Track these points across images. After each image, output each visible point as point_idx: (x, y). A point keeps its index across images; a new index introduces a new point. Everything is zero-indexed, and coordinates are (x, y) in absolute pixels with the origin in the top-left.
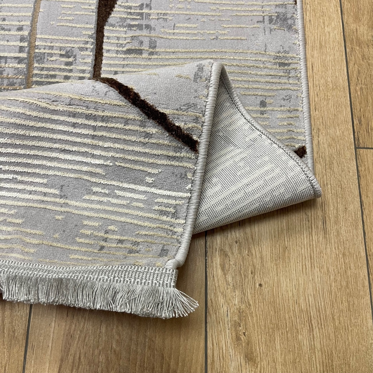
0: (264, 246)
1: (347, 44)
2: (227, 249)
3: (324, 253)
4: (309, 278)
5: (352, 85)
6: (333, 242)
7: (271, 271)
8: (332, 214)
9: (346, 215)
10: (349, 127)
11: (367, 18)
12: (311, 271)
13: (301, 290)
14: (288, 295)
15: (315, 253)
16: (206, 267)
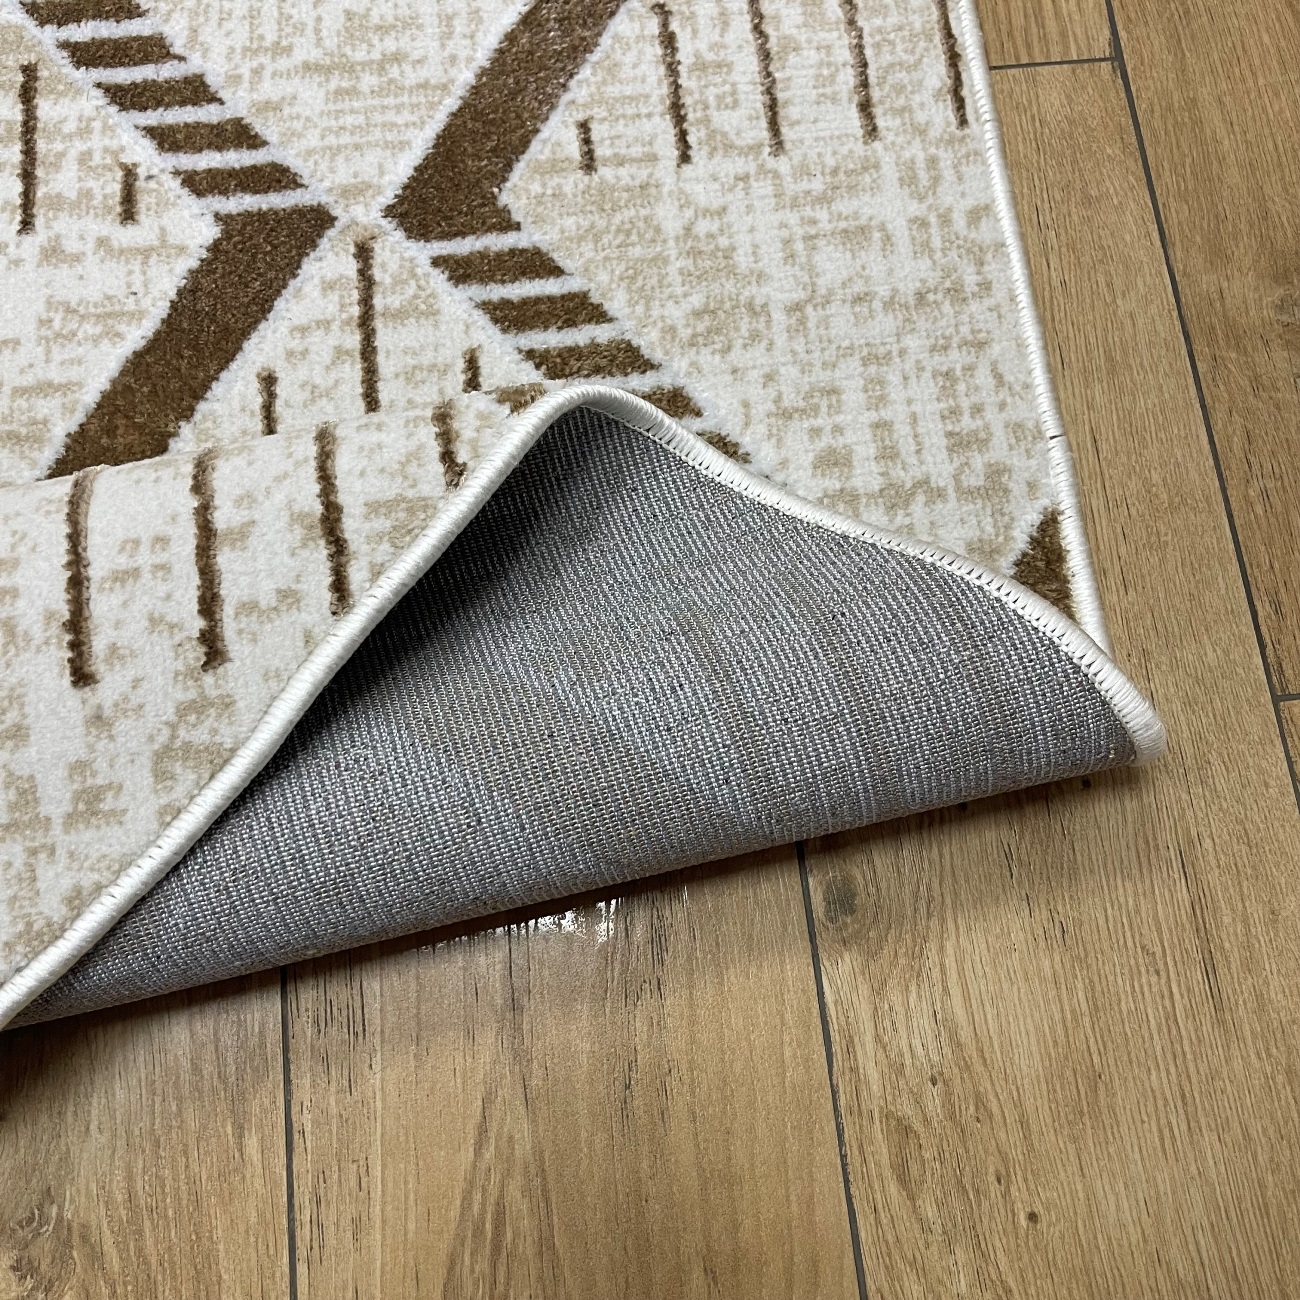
0: (1026, 1081)
1: (1194, 347)
2: (906, 1108)
3: (1225, 1075)
4: (1186, 1170)
5: (1231, 483)
6: (1248, 1034)
7: (1058, 1162)
8: (1232, 938)
9: (1276, 935)
10: (1244, 630)
11: (1251, 247)
12: (1192, 1143)
13: (1169, 1215)
14: (1128, 1239)
15: (1194, 1080)
16: (847, 1181)
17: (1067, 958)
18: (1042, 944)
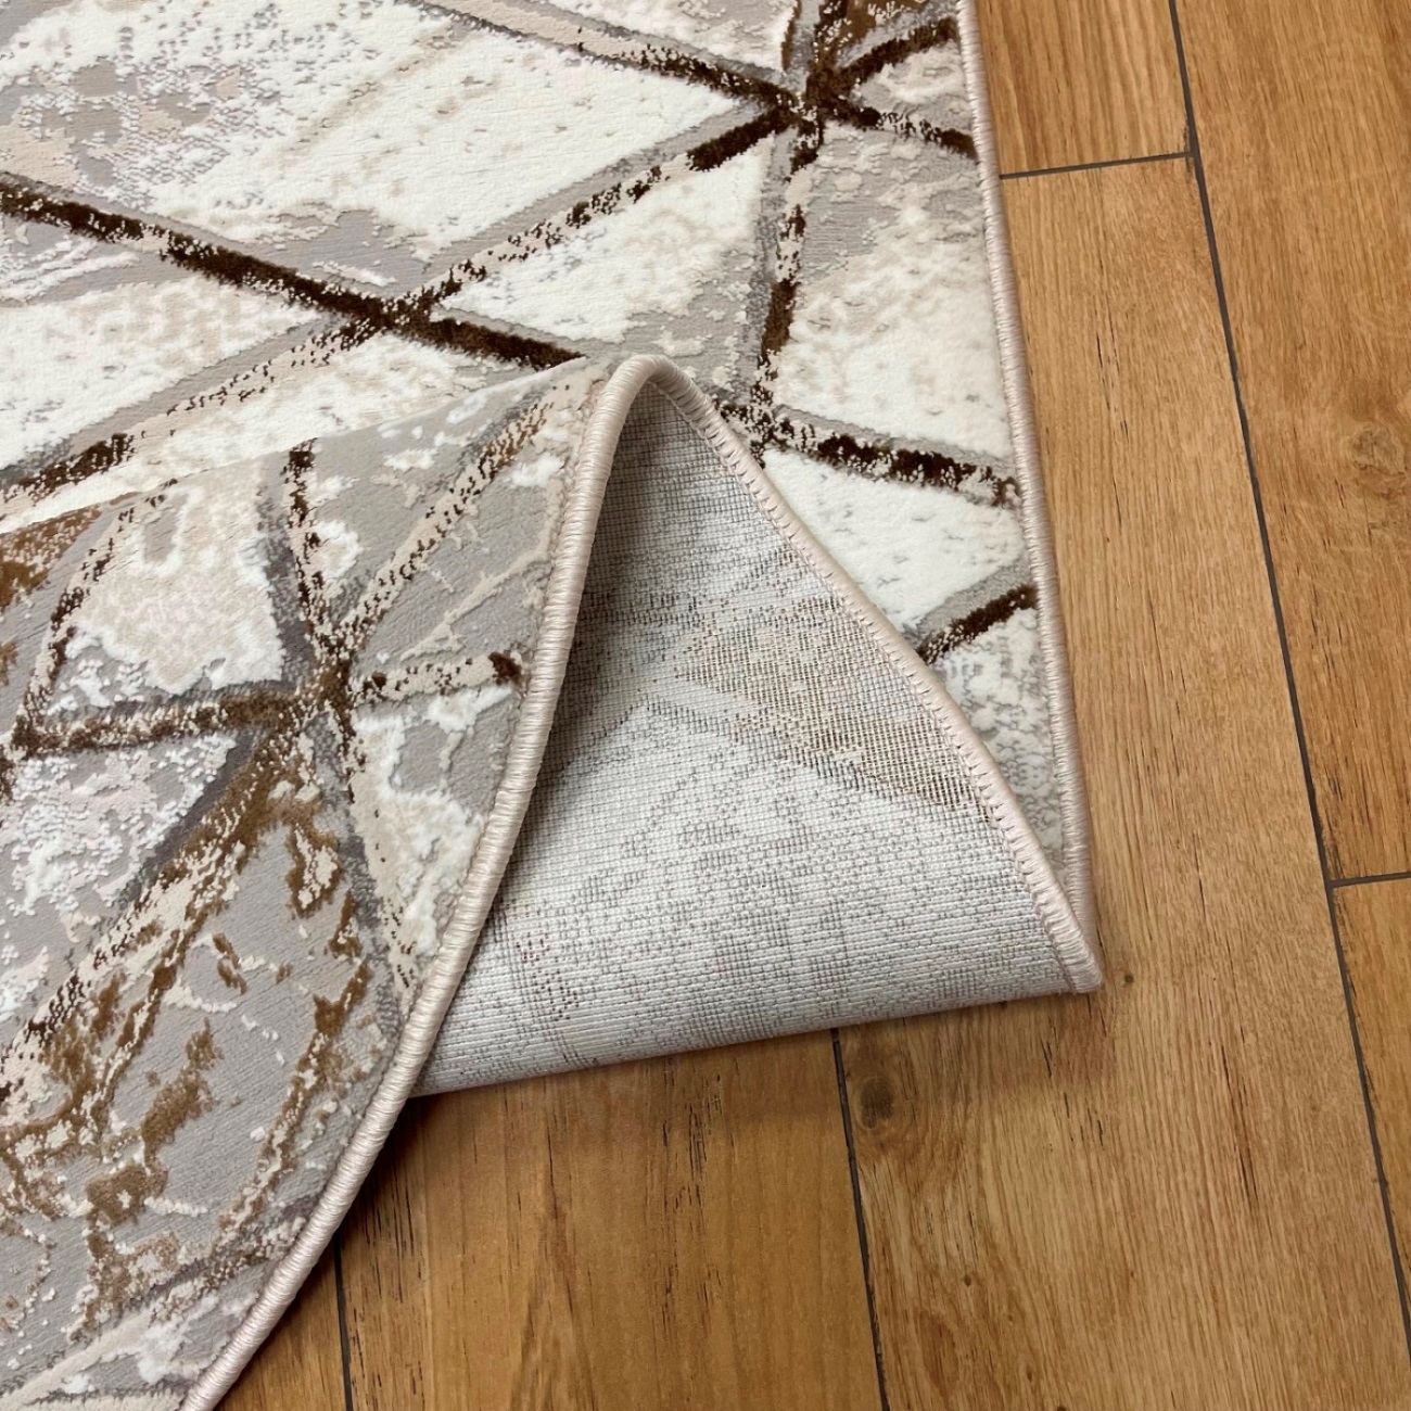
17: (1102, 1158)
18: (1079, 1144)
